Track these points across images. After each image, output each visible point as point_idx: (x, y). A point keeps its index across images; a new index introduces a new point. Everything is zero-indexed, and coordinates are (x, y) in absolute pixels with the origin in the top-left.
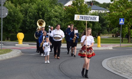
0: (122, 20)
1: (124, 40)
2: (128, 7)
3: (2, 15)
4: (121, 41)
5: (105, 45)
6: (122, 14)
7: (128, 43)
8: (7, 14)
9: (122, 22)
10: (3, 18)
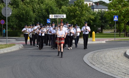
0: (116, 17)
1: (121, 34)
2: (125, 5)
3: (7, 14)
4: (119, 36)
5: (102, 39)
6: (119, 12)
7: (124, 37)
8: (11, 13)
9: (116, 19)
10: (8, 17)
